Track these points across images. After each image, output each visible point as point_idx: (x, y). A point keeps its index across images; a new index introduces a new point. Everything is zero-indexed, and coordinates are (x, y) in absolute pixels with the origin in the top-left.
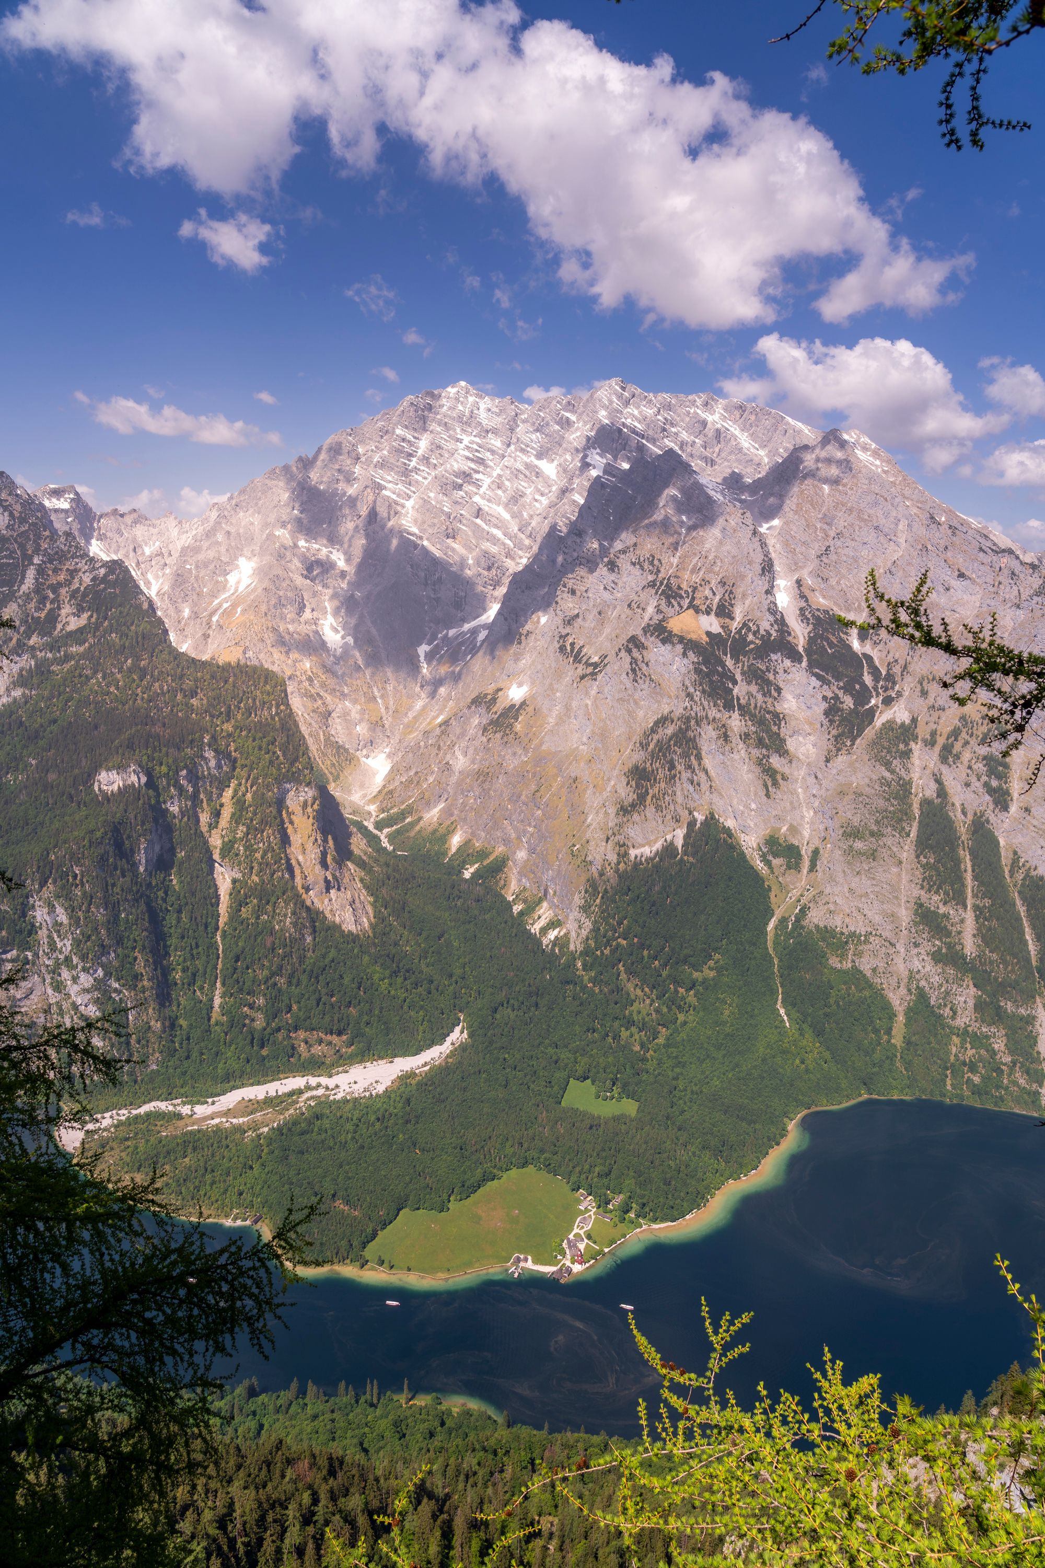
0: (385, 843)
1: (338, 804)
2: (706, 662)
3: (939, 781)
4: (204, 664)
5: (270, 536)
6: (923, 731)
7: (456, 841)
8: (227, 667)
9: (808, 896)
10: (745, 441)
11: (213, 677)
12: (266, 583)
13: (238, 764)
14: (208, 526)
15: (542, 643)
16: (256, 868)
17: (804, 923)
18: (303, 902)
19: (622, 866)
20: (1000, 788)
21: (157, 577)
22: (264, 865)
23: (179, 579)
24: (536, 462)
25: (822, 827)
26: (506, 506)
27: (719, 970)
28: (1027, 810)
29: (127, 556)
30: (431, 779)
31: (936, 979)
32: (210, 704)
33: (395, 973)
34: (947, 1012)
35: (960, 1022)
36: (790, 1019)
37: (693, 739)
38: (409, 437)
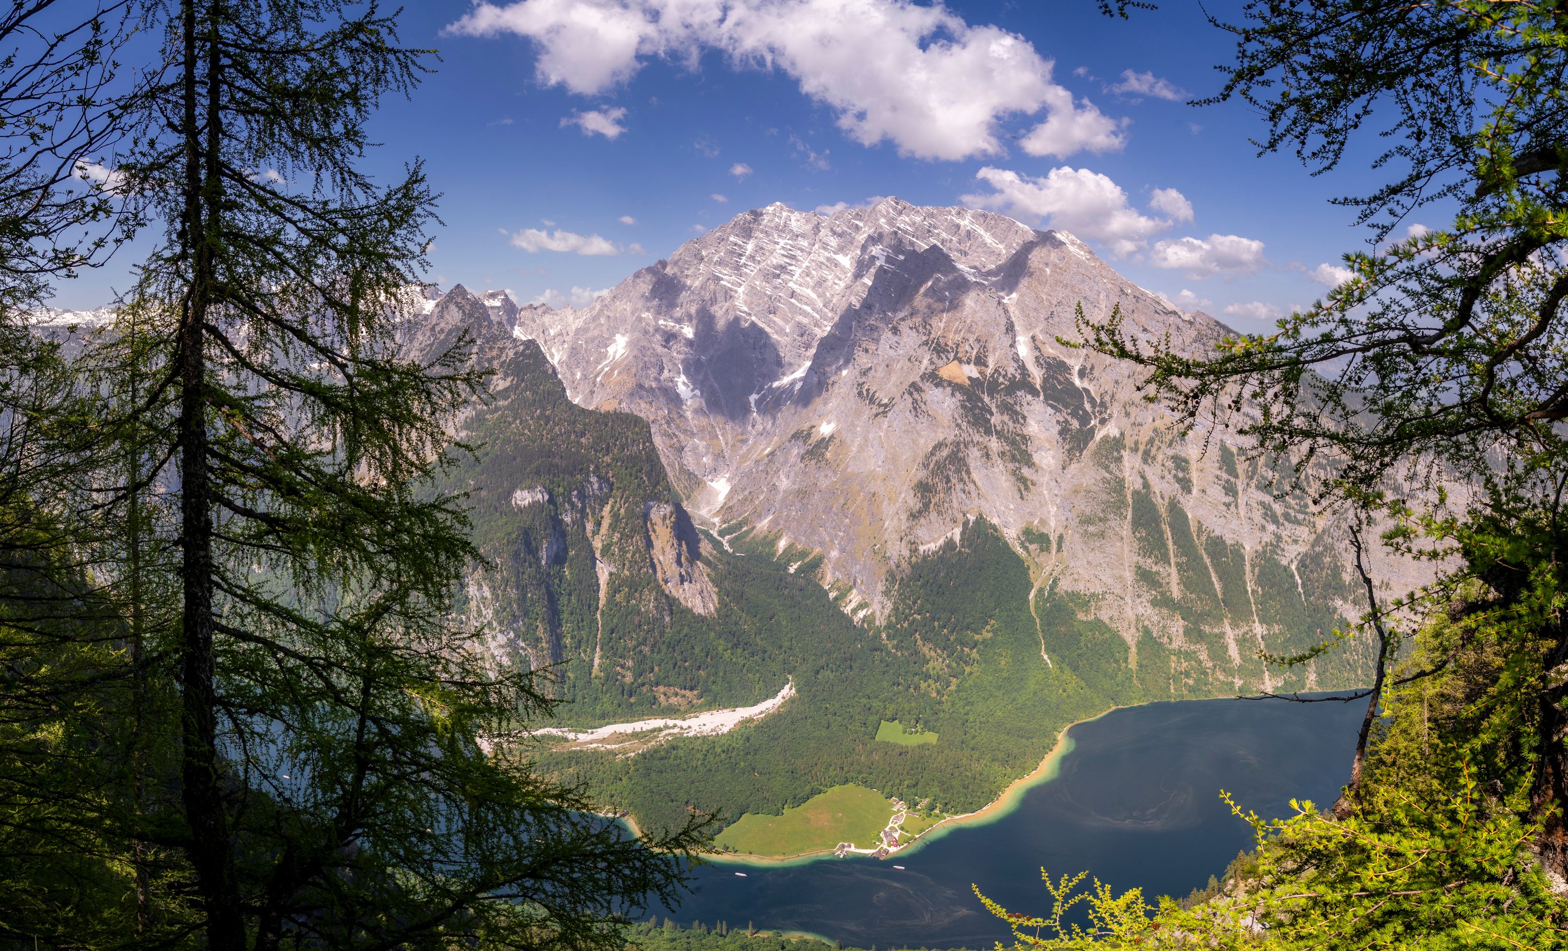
0: (727, 547)
1: (689, 517)
2: (969, 400)
3: (1143, 477)
4: (591, 412)
5: (640, 319)
6: (1129, 442)
7: (782, 544)
8: (607, 415)
9: (1058, 570)
10: (988, 238)
11: (597, 422)
12: (636, 352)
13: (615, 487)
14: (595, 313)
15: (844, 390)
16: (627, 564)
17: (1056, 591)
18: (663, 591)
19: (914, 559)
20: (1184, 478)
21: (558, 351)
22: (633, 562)
23: (574, 352)
24: (835, 256)
25: (1064, 518)
26: (813, 288)
27: (995, 632)
28: (1204, 491)
29: (538, 336)
30: (762, 497)
31: (1155, 619)
32: (594, 442)
33: (736, 646)
34: (1165, 640)
35: (1175, 646)
36: (1052, 661)
37: (963, 459)
38: (740, 242)
